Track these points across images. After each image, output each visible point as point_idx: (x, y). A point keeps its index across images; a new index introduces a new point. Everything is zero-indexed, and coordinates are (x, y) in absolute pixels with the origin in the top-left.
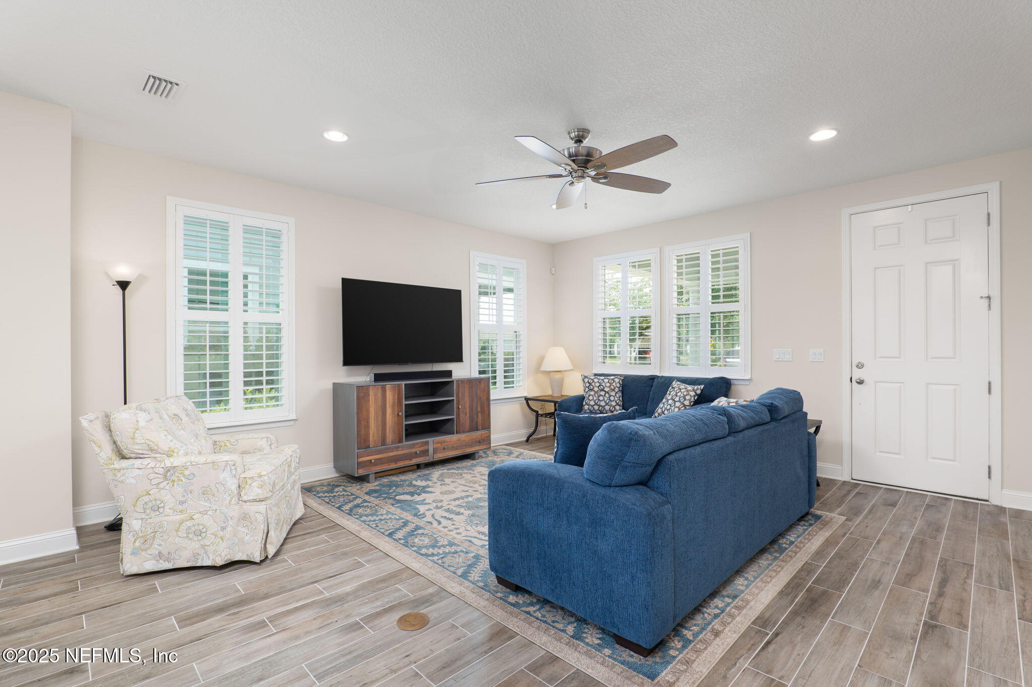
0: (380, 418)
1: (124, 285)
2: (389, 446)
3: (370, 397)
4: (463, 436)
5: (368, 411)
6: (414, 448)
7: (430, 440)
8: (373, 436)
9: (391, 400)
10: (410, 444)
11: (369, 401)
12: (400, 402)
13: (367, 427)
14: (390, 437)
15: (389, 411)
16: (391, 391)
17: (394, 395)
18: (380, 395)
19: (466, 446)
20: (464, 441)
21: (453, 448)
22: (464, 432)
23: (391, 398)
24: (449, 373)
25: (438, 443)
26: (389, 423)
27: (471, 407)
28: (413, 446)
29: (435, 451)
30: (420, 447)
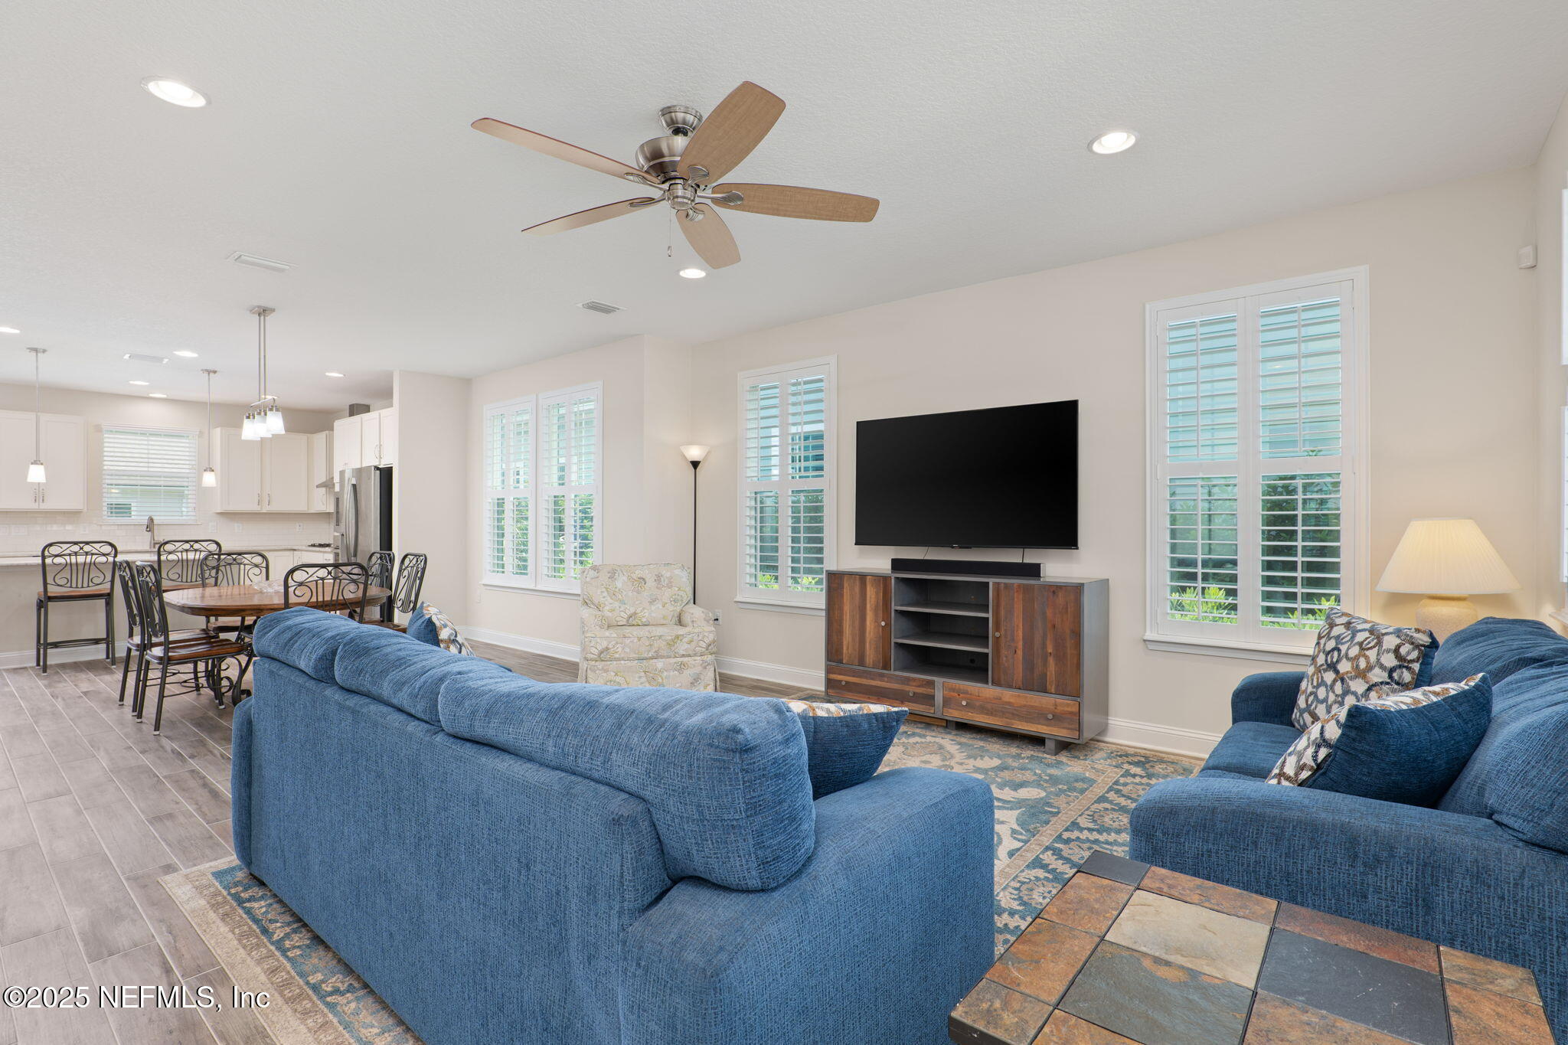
0: (857, 623)
1: (695, 464)
2: (870, 669)
3: (845, 590)
4: (1008, 695)
5: (841, 609)
6: (908, 685)
7: (939, 680)
8: (848, 649)
9: (873, 600)
10: (902, 677)
11: (842, 595)
12: (886, 605)
13: (840, 632)
14: (872, 656)
15: (870, 616)
16: (872, 586)
17: (877, 593)
18: (857, 589)
19: (1013, 714)
20: (1009, 703)
21: (983, 710)
22: (1010, 686)
23: (873, 596)
24: (1034, 571)
25: (953, 690)
26: (870, 633)
27: (1028, 642)
28: (907, 681)
29: (947, 702)
30: (919, 686)
